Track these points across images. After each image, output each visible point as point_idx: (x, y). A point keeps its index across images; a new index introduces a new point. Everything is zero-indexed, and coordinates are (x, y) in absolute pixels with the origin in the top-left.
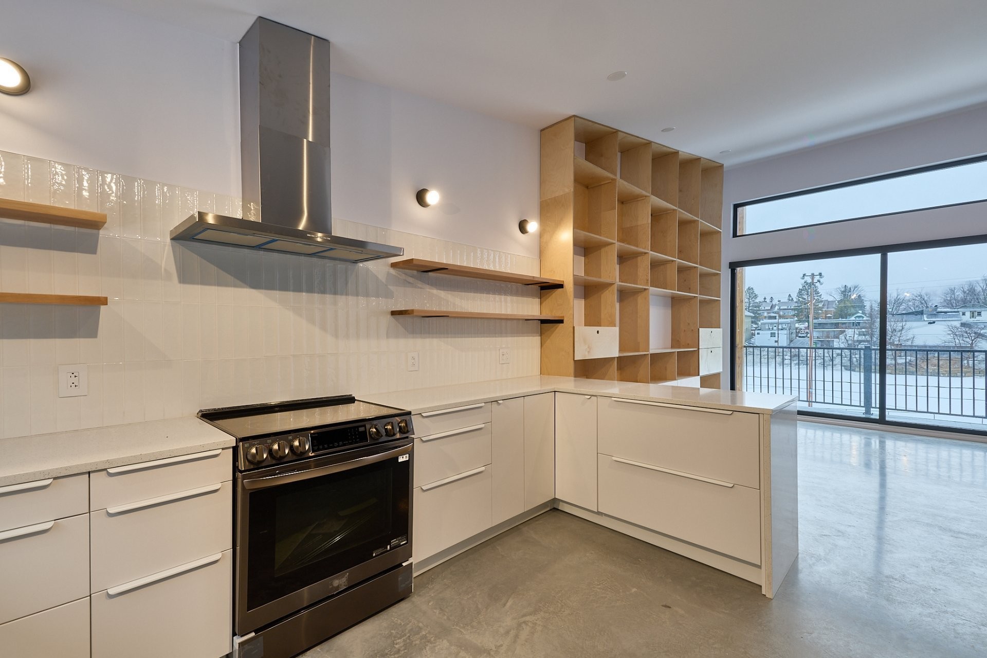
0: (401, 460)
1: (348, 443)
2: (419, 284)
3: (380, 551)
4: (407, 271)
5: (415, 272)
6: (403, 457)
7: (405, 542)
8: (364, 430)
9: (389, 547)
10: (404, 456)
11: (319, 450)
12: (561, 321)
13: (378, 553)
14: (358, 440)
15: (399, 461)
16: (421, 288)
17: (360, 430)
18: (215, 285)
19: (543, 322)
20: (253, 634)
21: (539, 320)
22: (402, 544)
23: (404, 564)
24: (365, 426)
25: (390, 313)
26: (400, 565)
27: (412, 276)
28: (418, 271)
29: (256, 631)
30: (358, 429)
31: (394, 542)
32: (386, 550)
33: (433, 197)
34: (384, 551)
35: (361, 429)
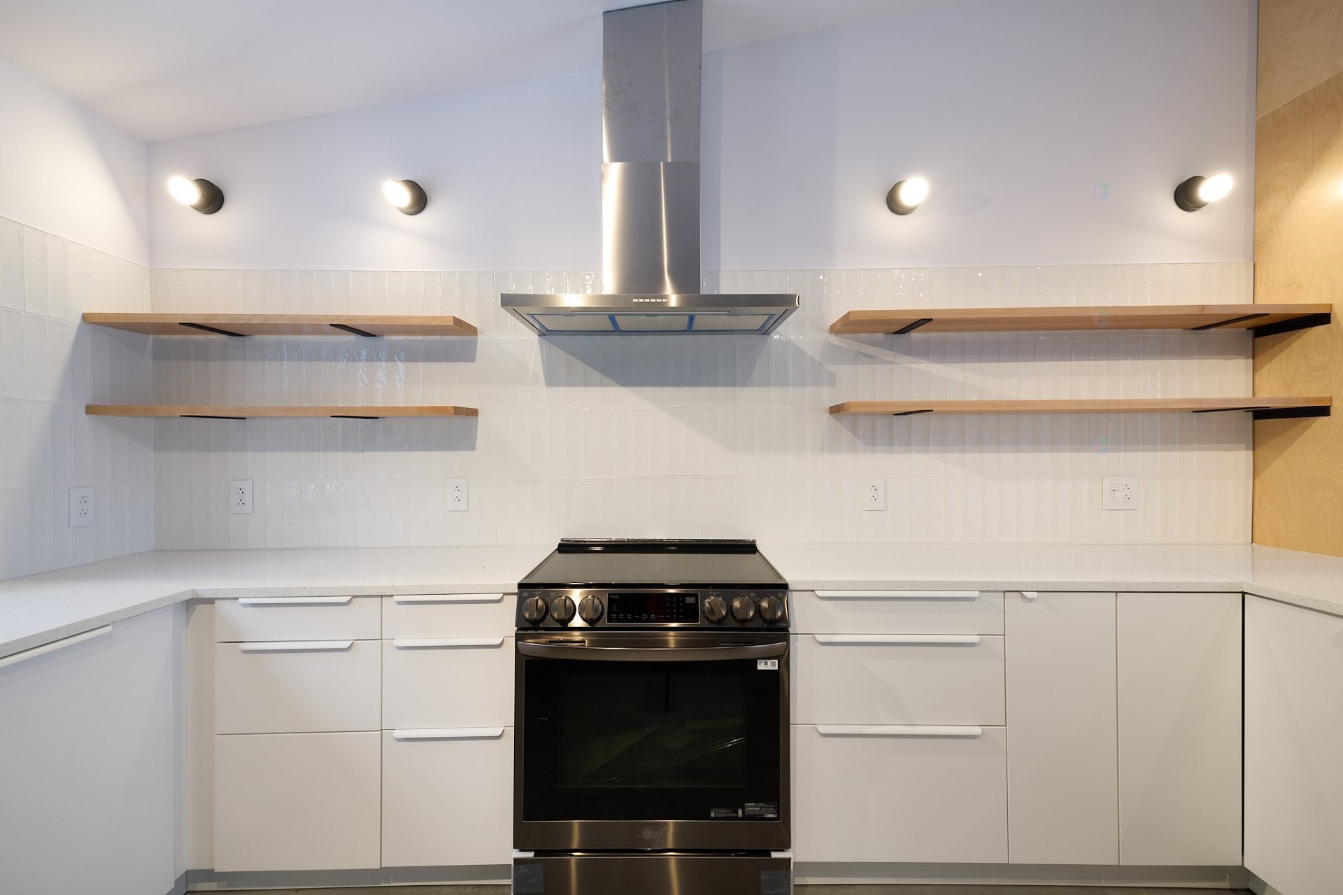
0: (761, 666)
1: (665, 618)
2: (888, 355)
3: (724, 812)
4: (860, 335)
5: (880, 336)
6: (766, 663)
7: (773, 816)
8: (694, 602)
9: (740, 812)
10: (769, 662)
11: (618, 620)
12: (1323, 411)
13: (721, 815)
14: (682, 616)
15: (759, 668)
16: (891, 363)
17: (687, 602)
18: (581, 386)
19: (1261, 414)
20: (531, 855)
21: (1247, 409)
22: (766, 816)
23: (774, 855)
24: (696, 595)
25: (828, 410)
26: (767, 853)
27: (876, 344)
28: (887, 333)
29: (537, 853)
30: (684, 600)
31: (751, 808)
32: (735, 815)
33: (914, 191)
34: (731, 815)
35: (690, 600)
